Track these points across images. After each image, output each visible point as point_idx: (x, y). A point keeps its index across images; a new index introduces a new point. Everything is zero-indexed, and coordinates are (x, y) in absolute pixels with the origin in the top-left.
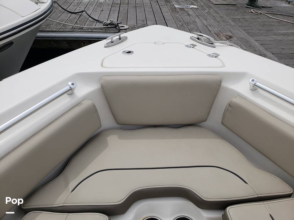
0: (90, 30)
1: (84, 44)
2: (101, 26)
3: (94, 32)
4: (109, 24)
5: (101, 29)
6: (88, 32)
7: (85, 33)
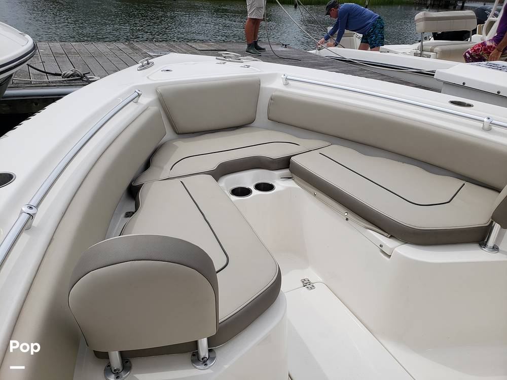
0: (46, 85)
1: (36, 104)
2: (60, 78)
3: (52, 86)
4: (72, 75)
5: (60, 82)
6: (43, 86)
7: (38, 89)
